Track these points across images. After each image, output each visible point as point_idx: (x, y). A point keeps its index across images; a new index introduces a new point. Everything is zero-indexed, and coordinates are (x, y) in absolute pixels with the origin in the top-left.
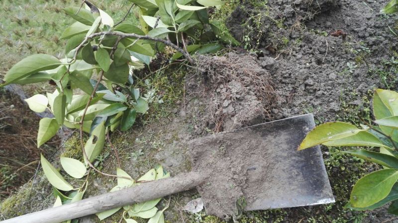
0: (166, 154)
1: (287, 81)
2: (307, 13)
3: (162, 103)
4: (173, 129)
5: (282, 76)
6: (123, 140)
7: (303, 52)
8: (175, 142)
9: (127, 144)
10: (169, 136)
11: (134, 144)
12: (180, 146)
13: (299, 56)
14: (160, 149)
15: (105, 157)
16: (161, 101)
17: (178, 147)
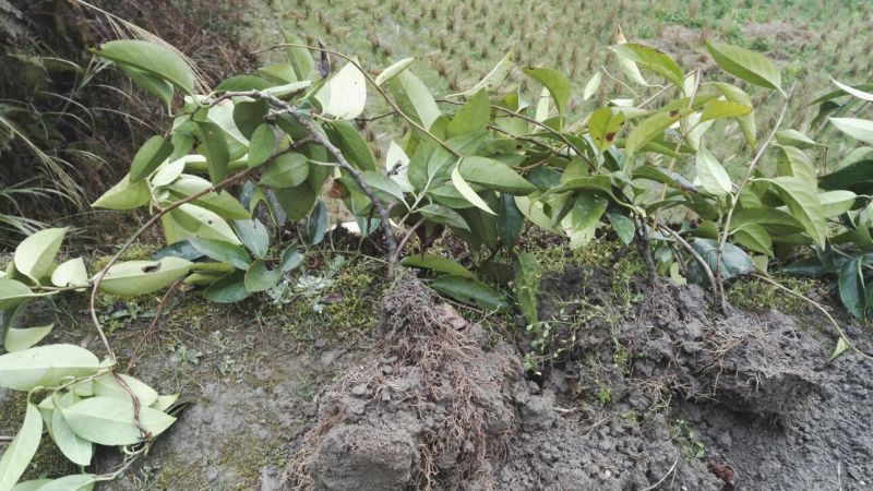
0: (224, 396)
1: (540, 466)
2: (693, 381)
3: (318, 314)
4: (284, 367)
5: (539, 448)
6: (198, 315)
7: (621, 443)
8: (259, 391)
9: (198, 326)
10: (263, 374)
11: (205, 336)
12: (259, 405)
13: (607, 444)
14: (227, 380)
15: (146, 315)
16: (318, 308)
17: (253, 403)
